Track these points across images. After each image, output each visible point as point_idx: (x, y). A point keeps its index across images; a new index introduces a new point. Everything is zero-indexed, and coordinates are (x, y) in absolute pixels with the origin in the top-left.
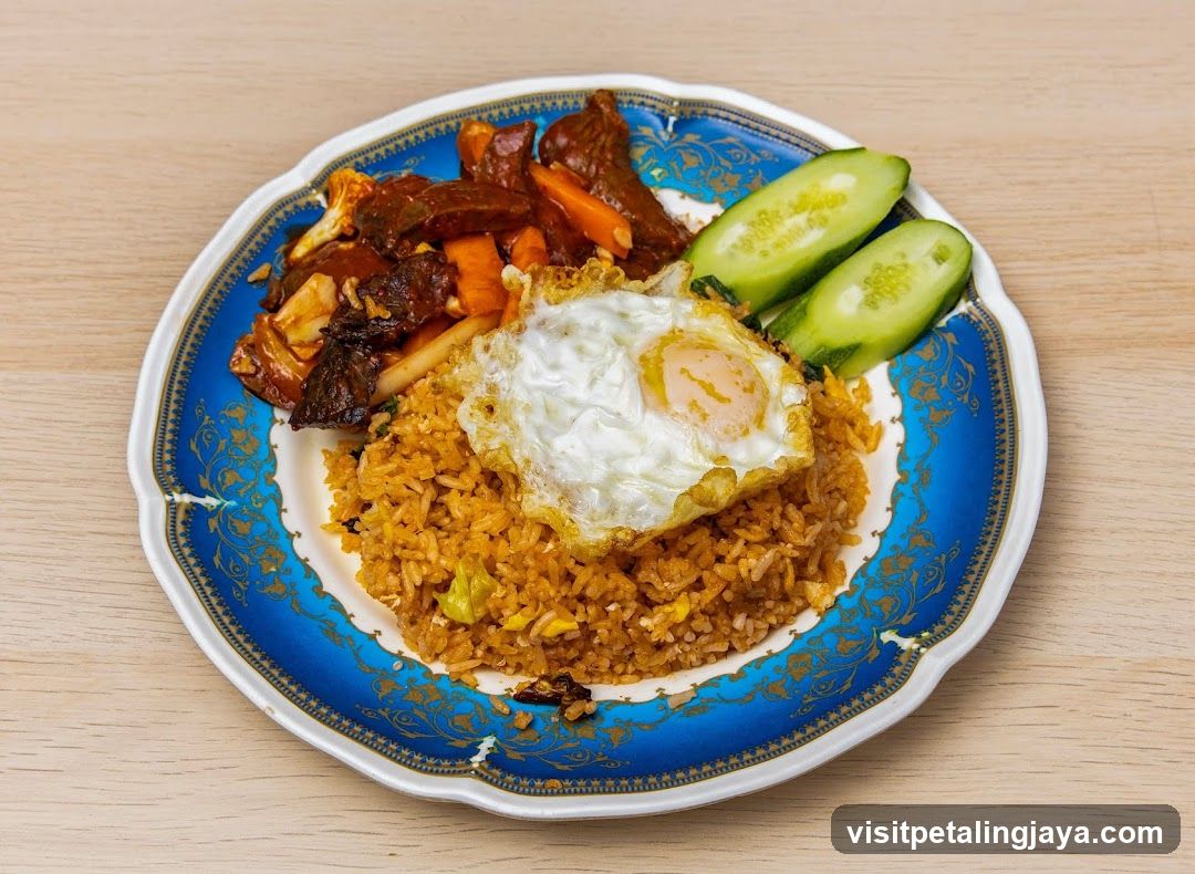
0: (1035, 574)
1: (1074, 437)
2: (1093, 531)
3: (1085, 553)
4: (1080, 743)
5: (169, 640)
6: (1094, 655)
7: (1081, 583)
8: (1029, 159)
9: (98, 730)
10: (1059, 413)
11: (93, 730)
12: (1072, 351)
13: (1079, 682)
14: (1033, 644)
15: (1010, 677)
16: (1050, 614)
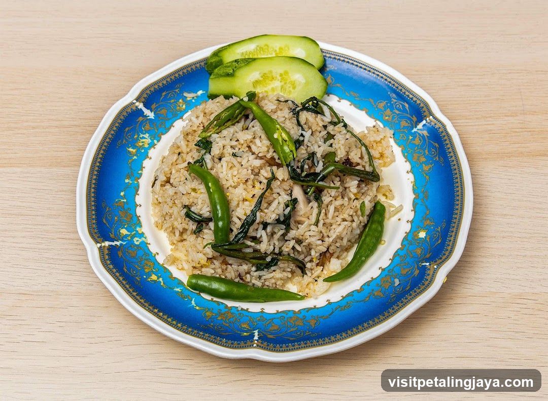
0: (470, 256)
1: (486, 196)
2: (495, 237)
3: (492, 247)
4: (489, 329)
5: (92, 285)
6: (496, 291)
7: (490, 260)
8: (466, 75)
9: (62, 324)
10: (480, 186)
11: (59, 324)
12: (486, 159)
13: (488, 303)
14: (468, 286)
15: (459, 301)
16: (476, 273)
